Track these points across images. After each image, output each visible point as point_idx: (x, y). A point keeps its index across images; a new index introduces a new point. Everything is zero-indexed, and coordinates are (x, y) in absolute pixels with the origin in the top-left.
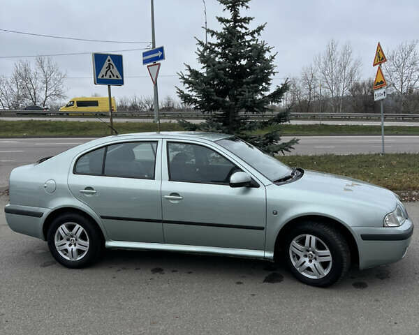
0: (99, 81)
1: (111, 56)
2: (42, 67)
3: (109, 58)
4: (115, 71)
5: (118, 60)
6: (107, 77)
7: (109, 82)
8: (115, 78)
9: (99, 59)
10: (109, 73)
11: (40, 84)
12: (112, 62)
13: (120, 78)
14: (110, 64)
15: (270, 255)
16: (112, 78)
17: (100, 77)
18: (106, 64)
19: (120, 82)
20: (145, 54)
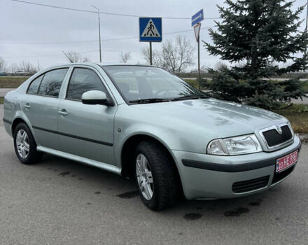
0: (142, 39)
1: (153, 19)
2: (180, 43)
3: (151, 20)
4: (155, 31)
5: (158, 22)
6: (149, 36)
7: (151, 40)
8: (155, 36)
9: (143, 22)
10: (150, 32)
11: (178, 55)
12: (153, 24)
13: (159, 36)
14: (151, 25)
15: (118, 170)
16: (153, 36)
17: (143, 36)
18: (148, 25)
19: (159, 39)
20: (193, 17)
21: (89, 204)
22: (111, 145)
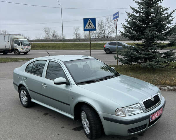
0: (85, 30)
1: (91, 19)
3: (90, 20)
4: (92, 25)
5: (94, 20)
6: (89, 28)
7: (90, 30)
8: (92, 28)
9: (86, 21)
10: (89, 26)
12: (91, 21)
13: (94, 28)
14: (90, 22)
15: (73, 117)
16: (91, 28)
17: (85, 28)
18: (88, 22)
19: (95, 30)
21: (59, 134)
22: (69, 105)
